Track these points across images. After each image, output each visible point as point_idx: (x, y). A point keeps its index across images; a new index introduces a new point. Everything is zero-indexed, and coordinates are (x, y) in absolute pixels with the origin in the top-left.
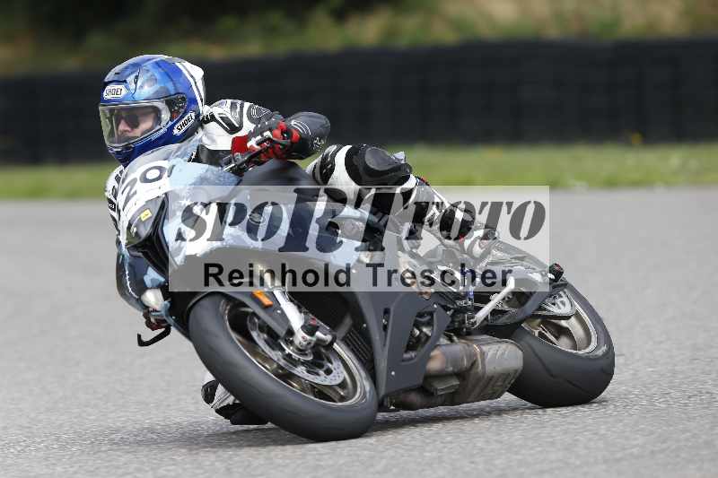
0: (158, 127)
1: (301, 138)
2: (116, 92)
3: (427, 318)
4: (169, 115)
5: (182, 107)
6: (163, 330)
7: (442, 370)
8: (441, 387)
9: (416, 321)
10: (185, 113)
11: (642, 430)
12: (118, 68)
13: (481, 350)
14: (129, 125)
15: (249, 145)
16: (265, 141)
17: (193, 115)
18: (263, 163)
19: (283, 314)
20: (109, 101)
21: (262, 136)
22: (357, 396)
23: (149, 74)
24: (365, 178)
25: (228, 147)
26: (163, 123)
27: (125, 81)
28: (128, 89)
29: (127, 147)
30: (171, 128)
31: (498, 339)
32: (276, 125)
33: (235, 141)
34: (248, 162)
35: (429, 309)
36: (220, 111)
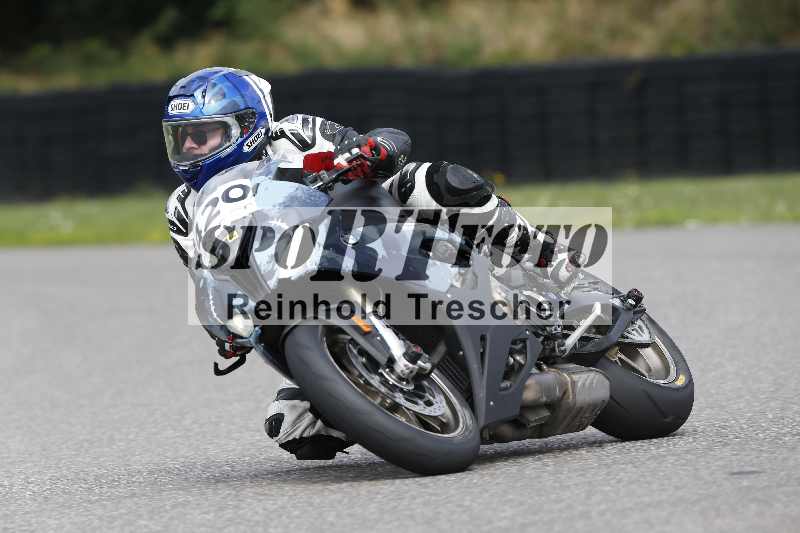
0: (228, 144)
1: (388, 155)
2: (183, 106)
3: (519, 346)
4: (239, 131)
5: (252, 123)
6: (238, 358)
7: (535, 401)
8: (533, 418)
9: (511, 349)
10: (255, 129)
11: (511, 500)
12: (182, 82)
13: (572, 379)
14: (196, 143)
15: (336, 162)
16: (355, 159)
17: (263, 131)
18: (350, 181)
19: (383, 341)
20: (175, 116)
21: (351, 153)
22: (460, 429)
23: (216, 89)
24: (447, 197)
25: (300, 165)
26: (233, 140)
27: (192, 95)
28: (196, 104)
29: (194, 166)
30: (241, 145)
31: (586, 369)
32: (363, 141)
33: (307, 159)
34: (335, 181)
35: (521, 337)
36: (292, 127)
